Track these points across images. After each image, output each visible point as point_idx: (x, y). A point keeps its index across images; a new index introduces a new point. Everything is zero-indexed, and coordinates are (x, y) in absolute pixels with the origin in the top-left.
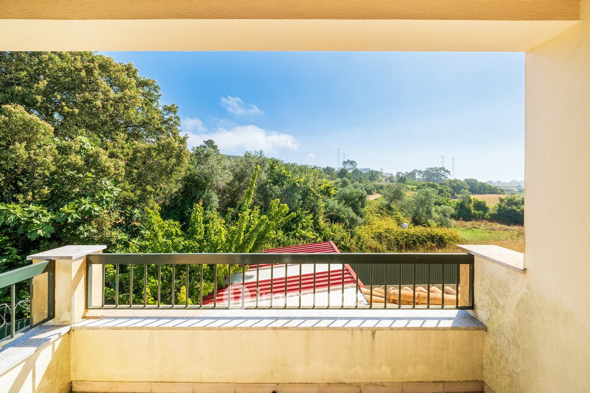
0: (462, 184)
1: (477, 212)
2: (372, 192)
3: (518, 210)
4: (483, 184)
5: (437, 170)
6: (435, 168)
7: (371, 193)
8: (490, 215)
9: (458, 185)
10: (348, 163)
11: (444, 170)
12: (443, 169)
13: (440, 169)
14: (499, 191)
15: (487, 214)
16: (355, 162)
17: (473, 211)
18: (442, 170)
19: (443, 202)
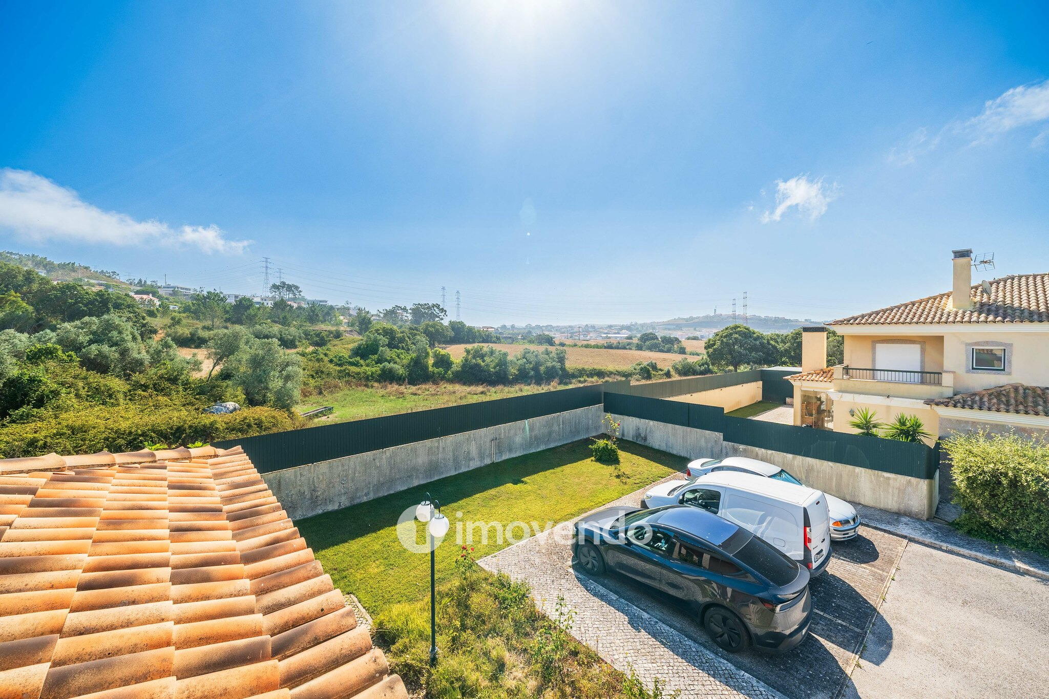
0: (442, 329)
1: (436, 370)
2: (297, 343)
3: (483, 364)
4: (470, 329)
5: (429, 308)
6: (426, 305)
7: (294, 344)
8: (453, 373)
9: (437, 330)
10: (283, 287)
11: (438, 308)
12: (438, 306)
13: (434, 306)
14: (494, 339)
15: (449, 372)
16: (297, 288)
17: (431, 369)
18: (435, 308)
19: (391, 357)
